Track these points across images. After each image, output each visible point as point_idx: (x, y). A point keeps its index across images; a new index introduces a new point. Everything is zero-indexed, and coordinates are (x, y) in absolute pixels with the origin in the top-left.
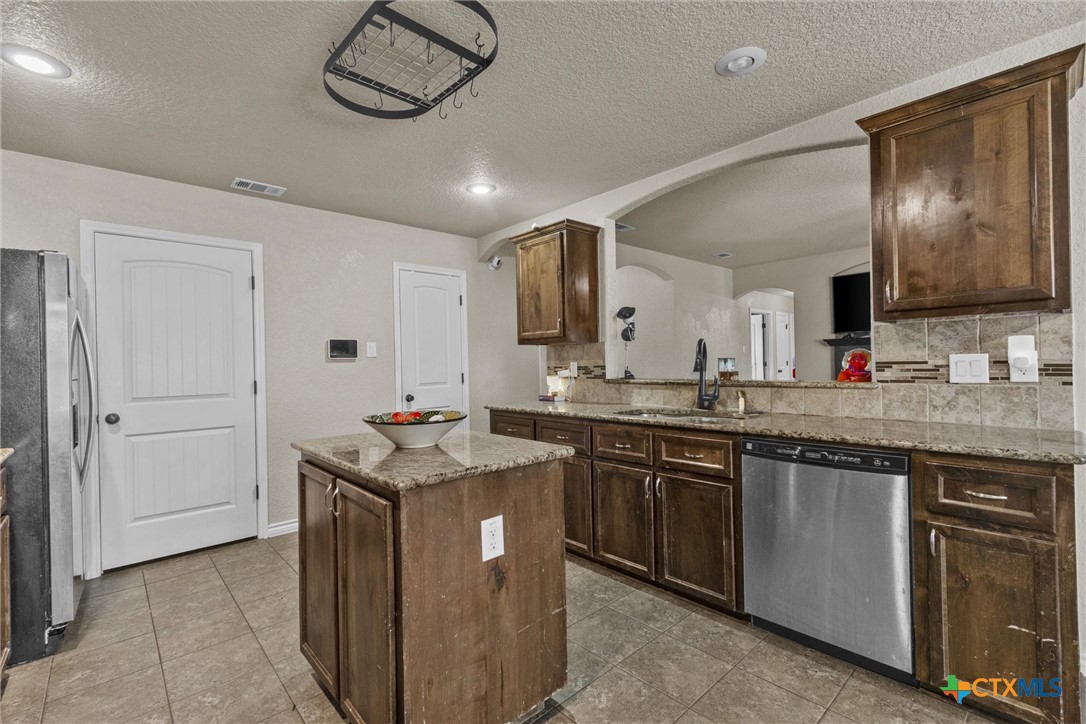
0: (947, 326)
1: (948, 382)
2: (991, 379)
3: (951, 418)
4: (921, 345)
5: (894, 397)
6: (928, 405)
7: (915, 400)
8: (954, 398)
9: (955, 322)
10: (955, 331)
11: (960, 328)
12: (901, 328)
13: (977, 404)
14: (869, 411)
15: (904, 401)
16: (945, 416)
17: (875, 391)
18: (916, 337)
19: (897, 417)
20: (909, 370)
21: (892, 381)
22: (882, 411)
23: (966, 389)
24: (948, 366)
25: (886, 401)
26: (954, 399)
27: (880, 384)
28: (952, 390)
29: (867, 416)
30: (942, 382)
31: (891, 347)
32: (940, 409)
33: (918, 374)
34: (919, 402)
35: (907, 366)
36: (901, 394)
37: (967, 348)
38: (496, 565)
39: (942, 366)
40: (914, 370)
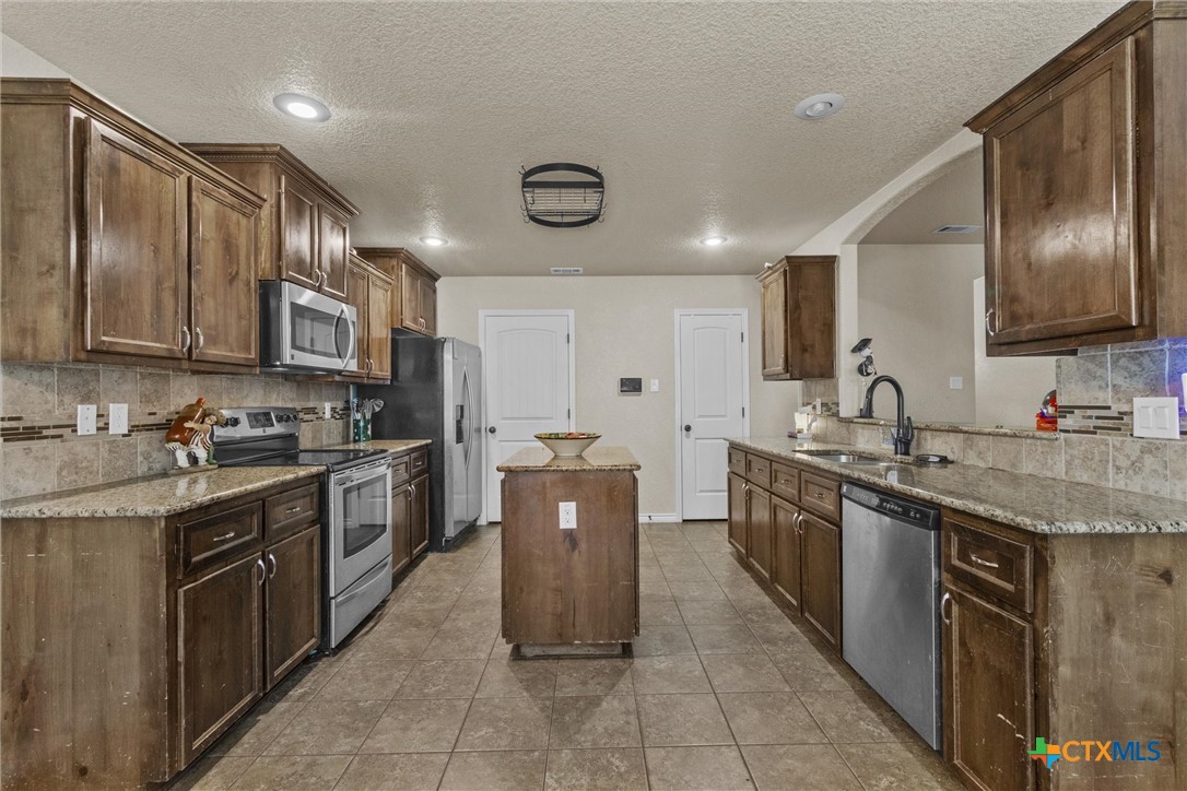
0: (1132, 358)
1: (1132, 435)
2: (1182, 433)
3: (1136, 485)
4: (1104, 385)
5: (1075, 452)
6: (1111, 465)
7: (1097, 458)
8: (1139, 457)
9: (1140, 352)
10: (1140, 365)
11: (1146, 361)
12: (1082, 362)
13: (1166, 468)
14: (1051, 469)
15: (1086, 458)
16: (1129, 481)
17: (1057, 443)
18: (1098, 374)
19: (1079, 479)
20: (1090, 417)
21: (1075, 431)
22: (1064, 470)
23: (1153, 447)
24: (1132, 413)
25: (1069, 458)
26: (1140, 459)
27: (1062, 434)
28: (1137, 447)
29: (1049, 474)
30: (1126, 435)
31: (1073, 386)
32: (1124, 471)
33: (1100, 423)
34: (1101, 461)
35: (1089, 412)
36: (1083, 448)
37: (1154, 389)
38: (569, 534)
39: (1125, 413)
40: (1097, 418)
